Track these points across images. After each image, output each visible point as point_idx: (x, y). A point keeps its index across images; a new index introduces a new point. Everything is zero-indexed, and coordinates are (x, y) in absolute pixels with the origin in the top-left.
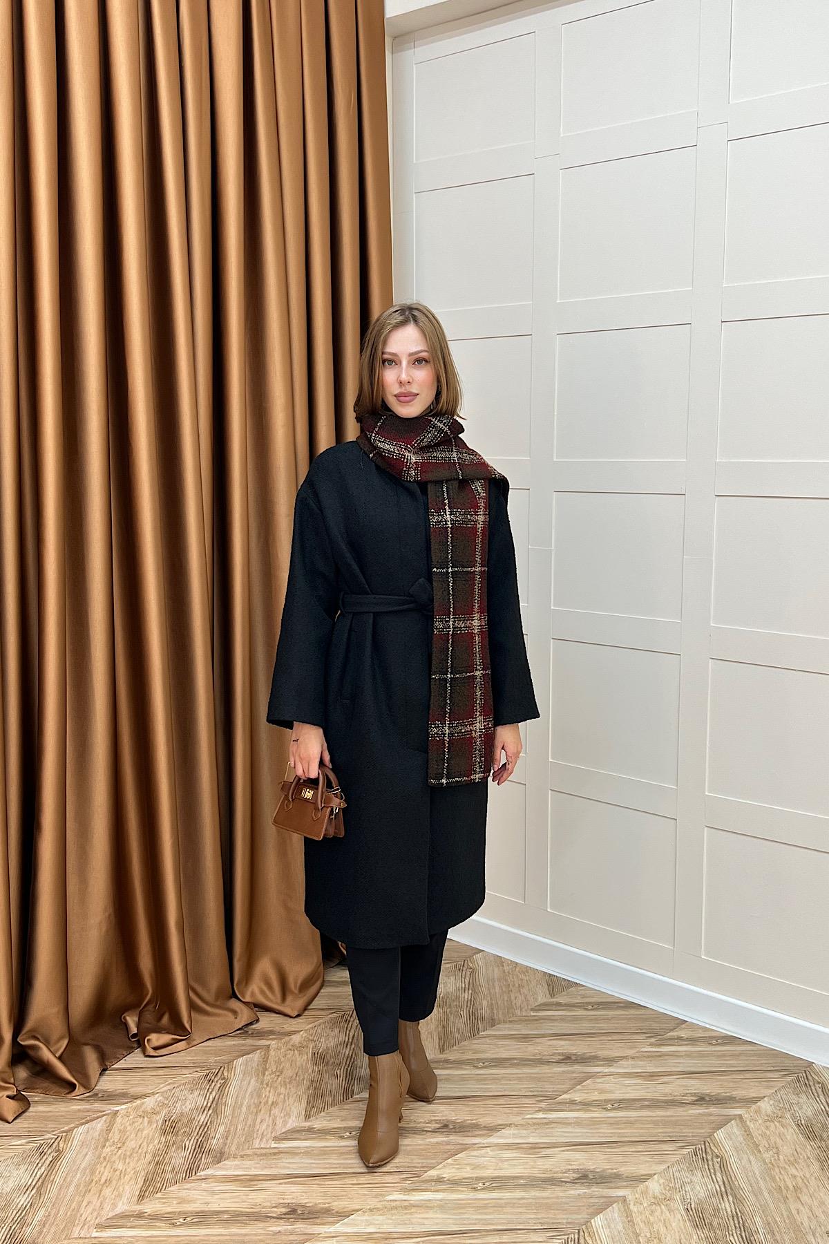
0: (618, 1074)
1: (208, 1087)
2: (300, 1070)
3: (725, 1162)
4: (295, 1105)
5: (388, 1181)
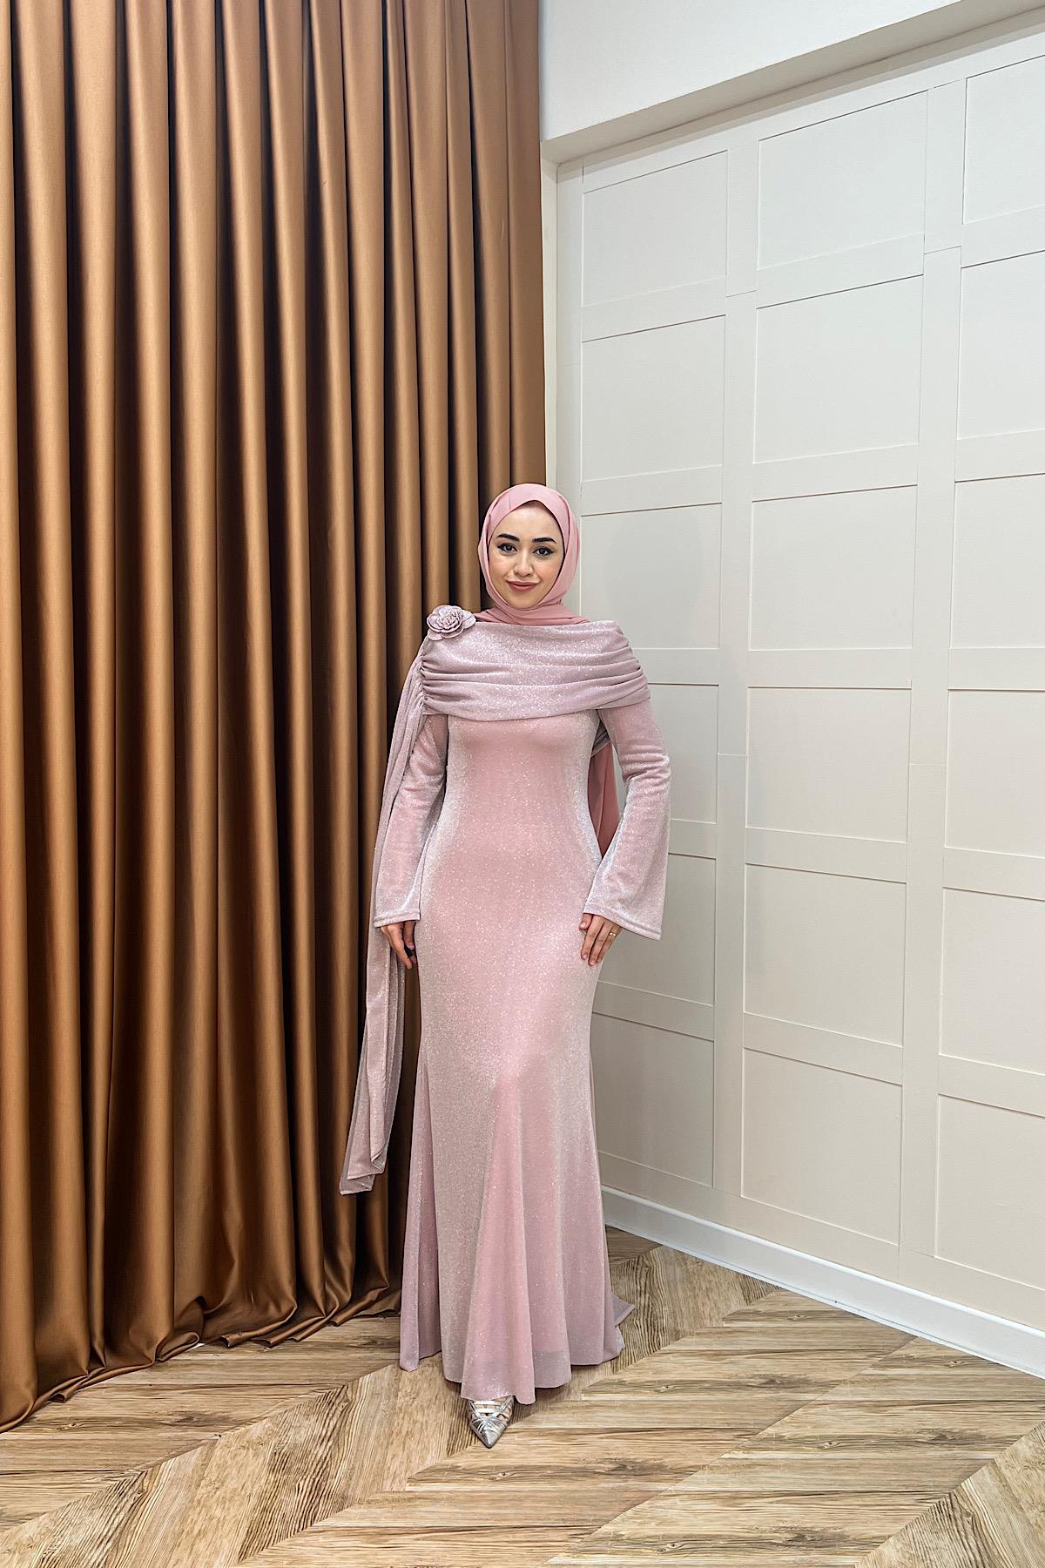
0: (834, 1402)
1: (327, 1413)
2: (441, 1392)
3: (977, 1521)
4: (435, 1437)
5: (551, 1539)
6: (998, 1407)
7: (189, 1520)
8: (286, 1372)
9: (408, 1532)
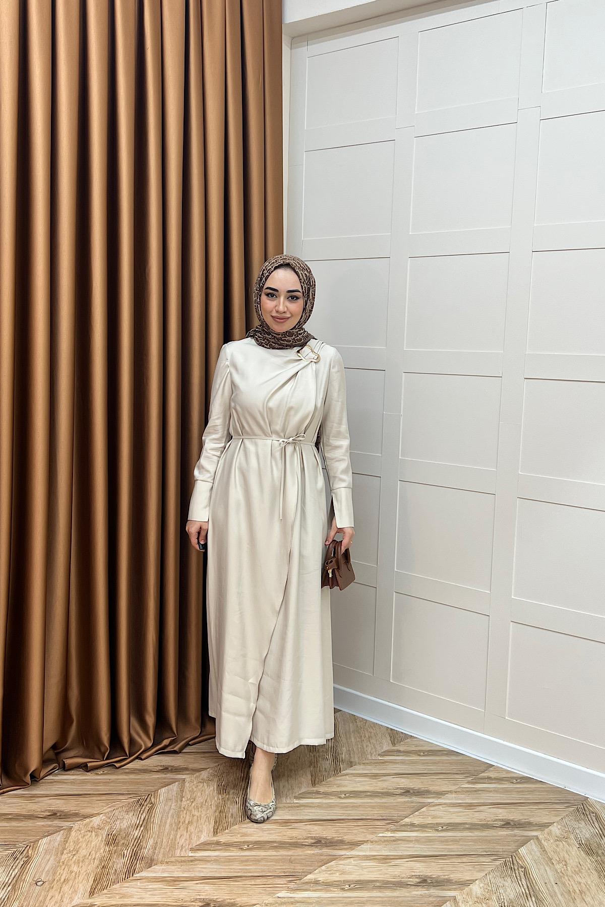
0: (445, 804)
1: (139, 810)
2: (209, 798)
3: (527, 870)
4: (206, 824)
5: (278, 883)
6: (541, 806)
7: (58, 873)
8: (113, 786)
9: (192, 879)
